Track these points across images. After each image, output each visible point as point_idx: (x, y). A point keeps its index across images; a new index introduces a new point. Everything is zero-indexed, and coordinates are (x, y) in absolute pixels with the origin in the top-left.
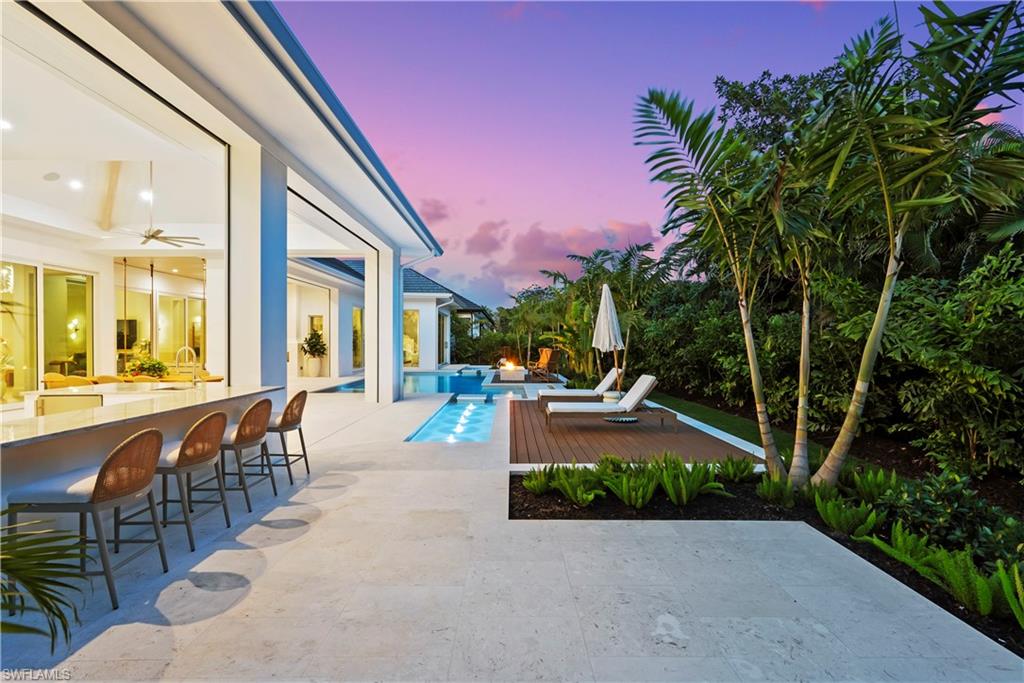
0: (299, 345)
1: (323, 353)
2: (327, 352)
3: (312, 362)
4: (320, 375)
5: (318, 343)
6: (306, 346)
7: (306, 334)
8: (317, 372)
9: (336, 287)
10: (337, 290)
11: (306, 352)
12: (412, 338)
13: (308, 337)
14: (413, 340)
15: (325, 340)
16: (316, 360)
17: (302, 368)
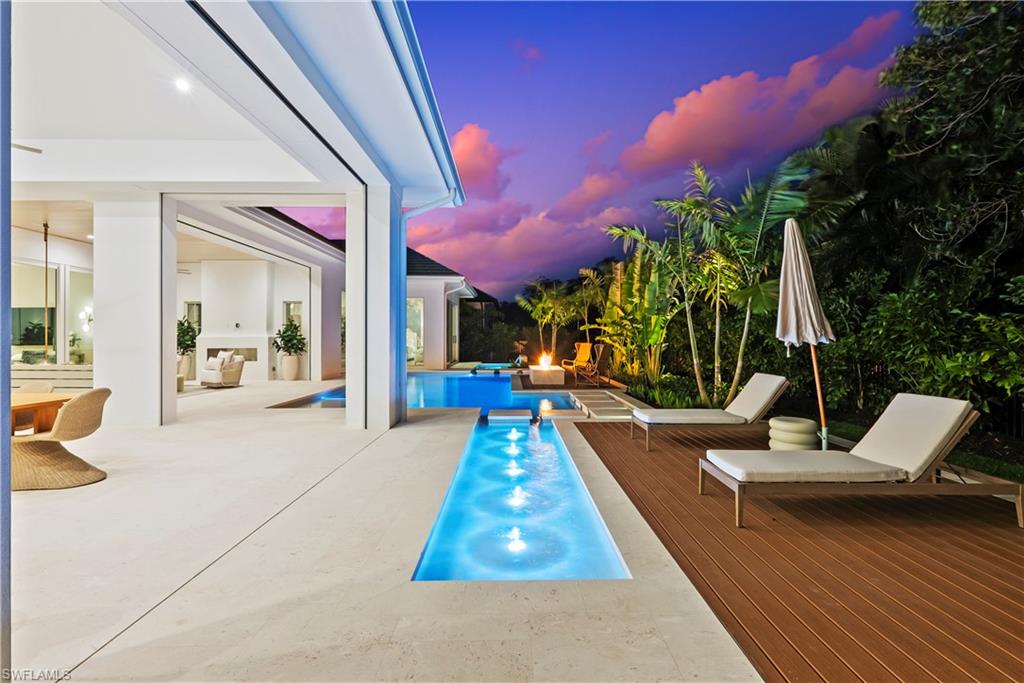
0: (270, 339)
1: (301, 349)
2: (307, 348)
3: (285, 361)
4: (298, 377)
5: (295, 337)
6: (279, 340)
7: (280, 324)
8: (293, 375)
9: (319, 265)
10: (319, 268)
11: (278, 348)
12: (414, 331)
13: (282, 329)
14: (415, 334)
15: (304, 332)
16: (293, 358)
17: (274, 369)
